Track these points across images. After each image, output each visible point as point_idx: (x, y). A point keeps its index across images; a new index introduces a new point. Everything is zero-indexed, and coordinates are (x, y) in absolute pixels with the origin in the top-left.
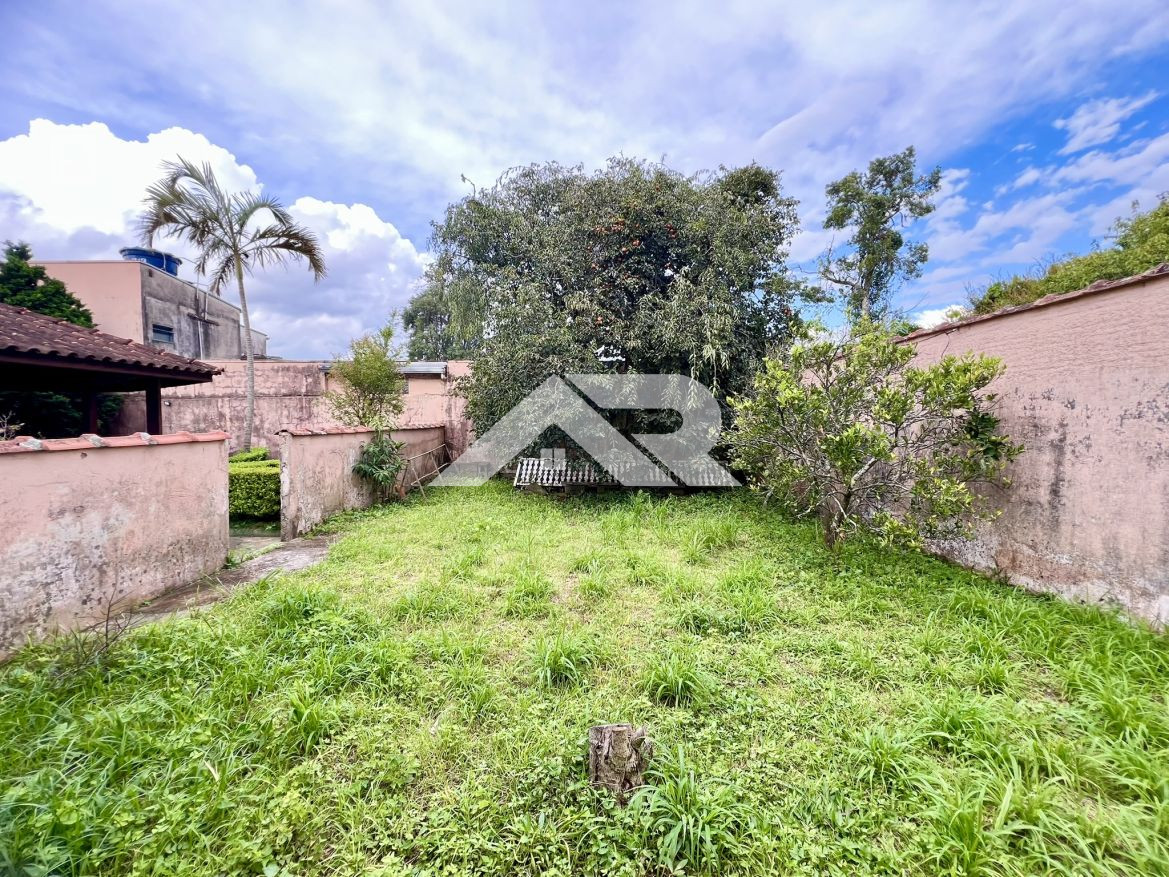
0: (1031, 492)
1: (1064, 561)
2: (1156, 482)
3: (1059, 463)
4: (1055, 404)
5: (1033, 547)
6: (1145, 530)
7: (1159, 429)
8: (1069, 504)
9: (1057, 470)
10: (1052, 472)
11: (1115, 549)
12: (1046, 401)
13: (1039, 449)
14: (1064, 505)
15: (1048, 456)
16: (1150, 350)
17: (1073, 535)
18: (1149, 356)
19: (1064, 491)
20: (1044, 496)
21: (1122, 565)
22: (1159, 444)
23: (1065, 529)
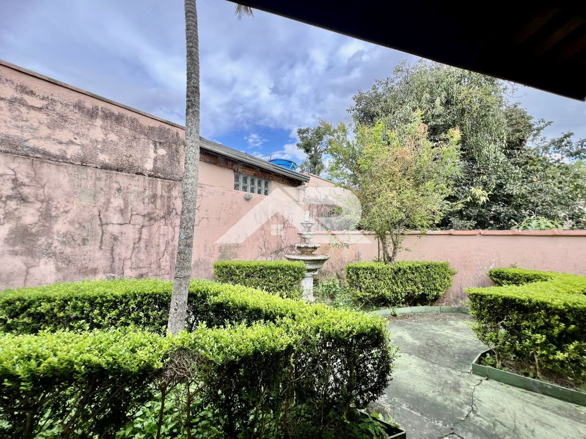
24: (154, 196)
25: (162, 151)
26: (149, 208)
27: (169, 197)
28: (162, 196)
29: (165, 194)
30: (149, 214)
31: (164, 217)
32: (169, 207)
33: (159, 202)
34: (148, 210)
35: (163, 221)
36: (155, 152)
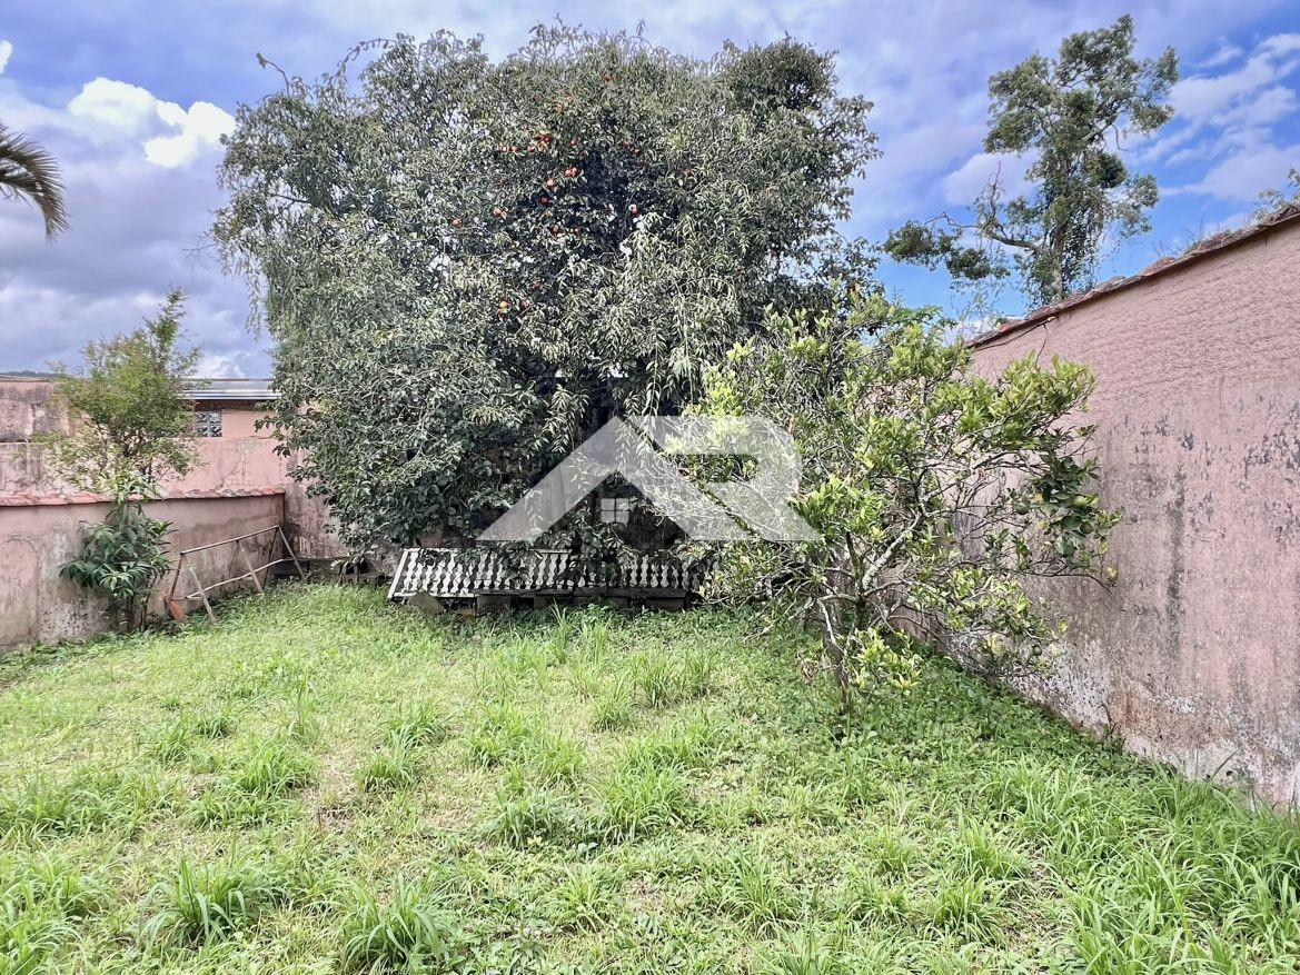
0: (1147, 590)
1: (1185, 709)
2: (1288, 569)
3: (1177, 542)
4: (1171, 440)
5: (1150, 686)
6: (1276, 653)
7: (1290, 481)
8: (1189, 612)
9: (1175, 554)
10: (1169, 557)
11: (1244, 685)
12: (1160, 436)
13: (1154, 518)
14: (1184, 612)
15: (1163, 532)
16: (1275, 348)
17: (1195, 663)
18: (1275, 359)
19: (1184, 589)
20: (1161, 599)
21: (1252, 714)
22: (1290, 507)
23: (1186, 651)
24: (24, 462)
25: (41, 413)
26: (20, 474)
27: (39, 461)
28: (32, 461)
29: (34, 458)
30: (20, 480)
31: (35, 482)
32: (39, 471)
33: (29, 467)
34: (21, 476)
35: (34, 485)
36: (34, 415)
